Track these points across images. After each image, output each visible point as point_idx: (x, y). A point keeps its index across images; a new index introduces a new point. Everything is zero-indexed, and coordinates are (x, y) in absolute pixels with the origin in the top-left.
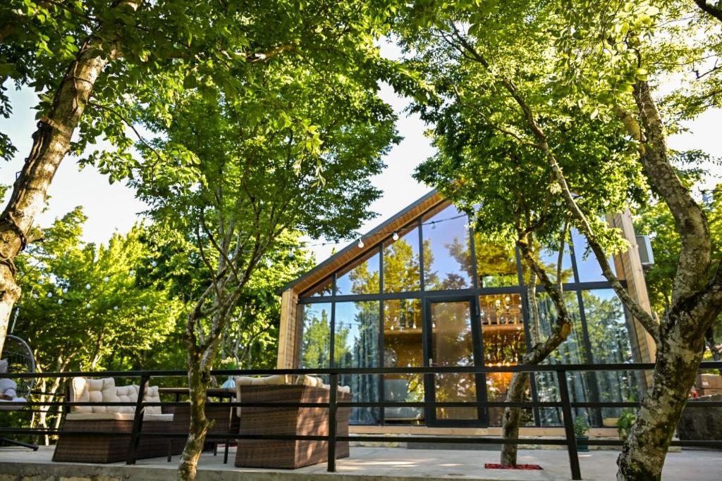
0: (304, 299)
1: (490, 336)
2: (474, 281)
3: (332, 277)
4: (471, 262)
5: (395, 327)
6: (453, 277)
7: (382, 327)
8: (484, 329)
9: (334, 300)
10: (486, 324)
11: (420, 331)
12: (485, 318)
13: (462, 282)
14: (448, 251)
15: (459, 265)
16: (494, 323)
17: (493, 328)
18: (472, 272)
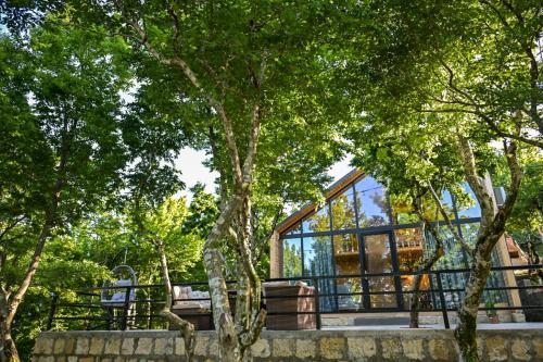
0: (282, 236)
1: (404, 254)
2: (390, 220)
3: (300, 221)
4: (387, 207)
5: (339, 251)
6: (376, 218)
7: (333, 251)
8: (399, 250)
9: (302, 236)
10: (401, 246)
11: (357, 253)
12: (400, 243)
13: (382, 220)
14: (372, 200)
15: (380, 209)
16: (406, 246)
17: (405, 249)
18: (389, 213)
